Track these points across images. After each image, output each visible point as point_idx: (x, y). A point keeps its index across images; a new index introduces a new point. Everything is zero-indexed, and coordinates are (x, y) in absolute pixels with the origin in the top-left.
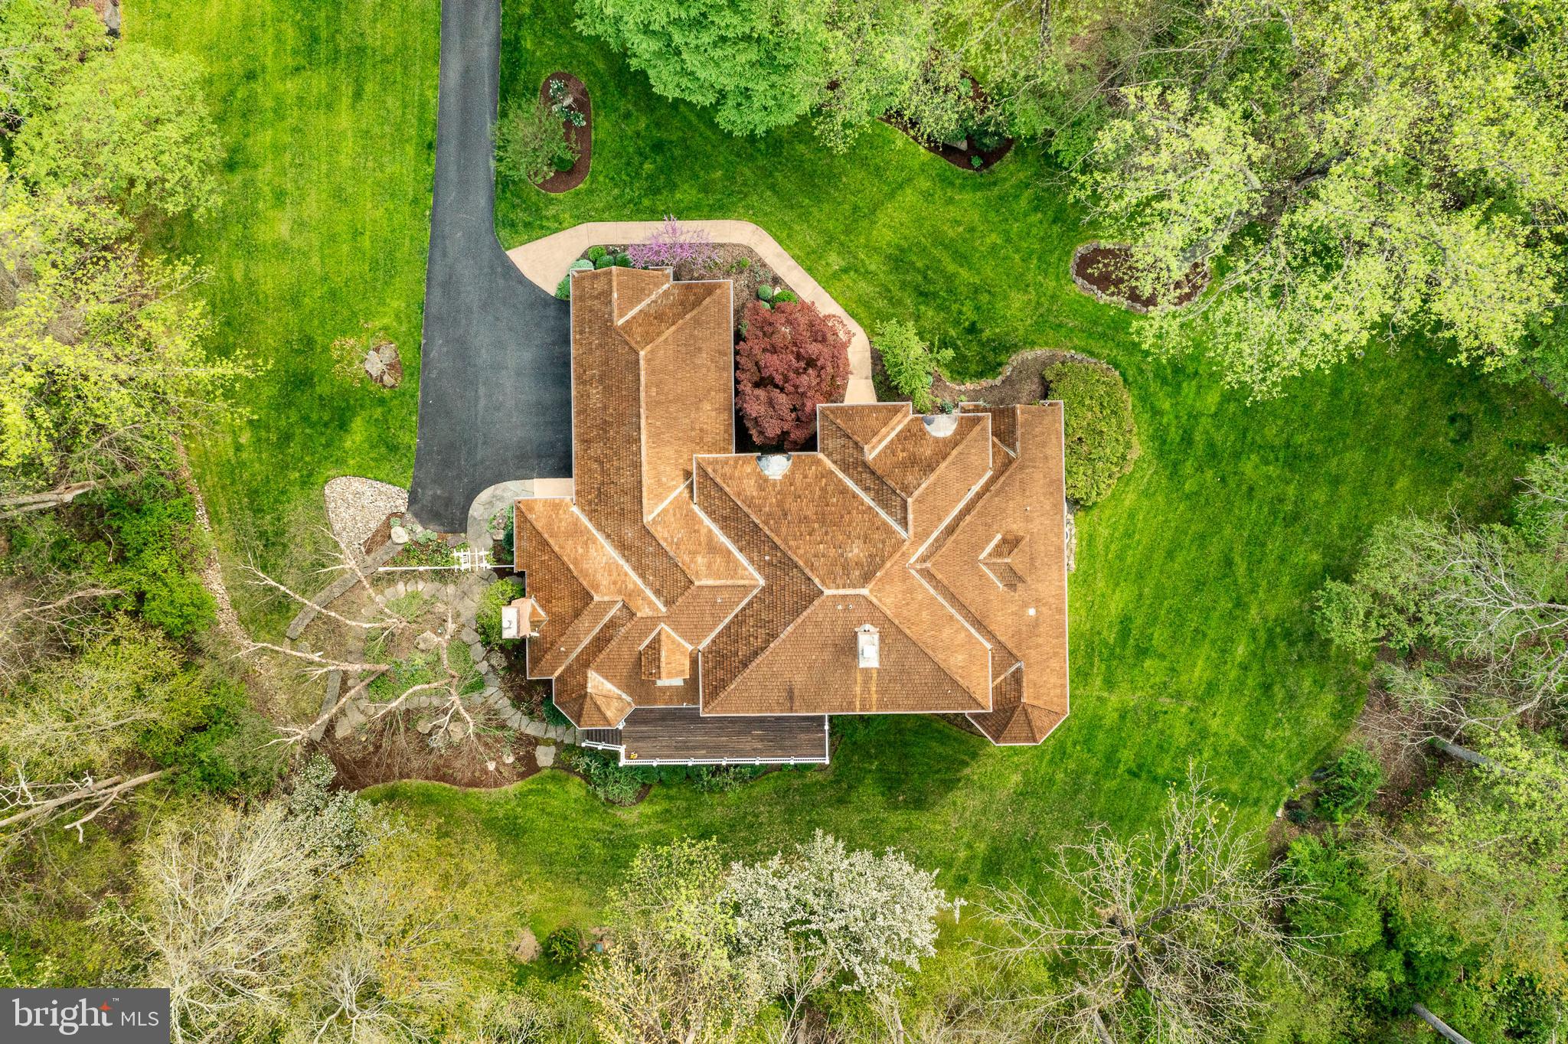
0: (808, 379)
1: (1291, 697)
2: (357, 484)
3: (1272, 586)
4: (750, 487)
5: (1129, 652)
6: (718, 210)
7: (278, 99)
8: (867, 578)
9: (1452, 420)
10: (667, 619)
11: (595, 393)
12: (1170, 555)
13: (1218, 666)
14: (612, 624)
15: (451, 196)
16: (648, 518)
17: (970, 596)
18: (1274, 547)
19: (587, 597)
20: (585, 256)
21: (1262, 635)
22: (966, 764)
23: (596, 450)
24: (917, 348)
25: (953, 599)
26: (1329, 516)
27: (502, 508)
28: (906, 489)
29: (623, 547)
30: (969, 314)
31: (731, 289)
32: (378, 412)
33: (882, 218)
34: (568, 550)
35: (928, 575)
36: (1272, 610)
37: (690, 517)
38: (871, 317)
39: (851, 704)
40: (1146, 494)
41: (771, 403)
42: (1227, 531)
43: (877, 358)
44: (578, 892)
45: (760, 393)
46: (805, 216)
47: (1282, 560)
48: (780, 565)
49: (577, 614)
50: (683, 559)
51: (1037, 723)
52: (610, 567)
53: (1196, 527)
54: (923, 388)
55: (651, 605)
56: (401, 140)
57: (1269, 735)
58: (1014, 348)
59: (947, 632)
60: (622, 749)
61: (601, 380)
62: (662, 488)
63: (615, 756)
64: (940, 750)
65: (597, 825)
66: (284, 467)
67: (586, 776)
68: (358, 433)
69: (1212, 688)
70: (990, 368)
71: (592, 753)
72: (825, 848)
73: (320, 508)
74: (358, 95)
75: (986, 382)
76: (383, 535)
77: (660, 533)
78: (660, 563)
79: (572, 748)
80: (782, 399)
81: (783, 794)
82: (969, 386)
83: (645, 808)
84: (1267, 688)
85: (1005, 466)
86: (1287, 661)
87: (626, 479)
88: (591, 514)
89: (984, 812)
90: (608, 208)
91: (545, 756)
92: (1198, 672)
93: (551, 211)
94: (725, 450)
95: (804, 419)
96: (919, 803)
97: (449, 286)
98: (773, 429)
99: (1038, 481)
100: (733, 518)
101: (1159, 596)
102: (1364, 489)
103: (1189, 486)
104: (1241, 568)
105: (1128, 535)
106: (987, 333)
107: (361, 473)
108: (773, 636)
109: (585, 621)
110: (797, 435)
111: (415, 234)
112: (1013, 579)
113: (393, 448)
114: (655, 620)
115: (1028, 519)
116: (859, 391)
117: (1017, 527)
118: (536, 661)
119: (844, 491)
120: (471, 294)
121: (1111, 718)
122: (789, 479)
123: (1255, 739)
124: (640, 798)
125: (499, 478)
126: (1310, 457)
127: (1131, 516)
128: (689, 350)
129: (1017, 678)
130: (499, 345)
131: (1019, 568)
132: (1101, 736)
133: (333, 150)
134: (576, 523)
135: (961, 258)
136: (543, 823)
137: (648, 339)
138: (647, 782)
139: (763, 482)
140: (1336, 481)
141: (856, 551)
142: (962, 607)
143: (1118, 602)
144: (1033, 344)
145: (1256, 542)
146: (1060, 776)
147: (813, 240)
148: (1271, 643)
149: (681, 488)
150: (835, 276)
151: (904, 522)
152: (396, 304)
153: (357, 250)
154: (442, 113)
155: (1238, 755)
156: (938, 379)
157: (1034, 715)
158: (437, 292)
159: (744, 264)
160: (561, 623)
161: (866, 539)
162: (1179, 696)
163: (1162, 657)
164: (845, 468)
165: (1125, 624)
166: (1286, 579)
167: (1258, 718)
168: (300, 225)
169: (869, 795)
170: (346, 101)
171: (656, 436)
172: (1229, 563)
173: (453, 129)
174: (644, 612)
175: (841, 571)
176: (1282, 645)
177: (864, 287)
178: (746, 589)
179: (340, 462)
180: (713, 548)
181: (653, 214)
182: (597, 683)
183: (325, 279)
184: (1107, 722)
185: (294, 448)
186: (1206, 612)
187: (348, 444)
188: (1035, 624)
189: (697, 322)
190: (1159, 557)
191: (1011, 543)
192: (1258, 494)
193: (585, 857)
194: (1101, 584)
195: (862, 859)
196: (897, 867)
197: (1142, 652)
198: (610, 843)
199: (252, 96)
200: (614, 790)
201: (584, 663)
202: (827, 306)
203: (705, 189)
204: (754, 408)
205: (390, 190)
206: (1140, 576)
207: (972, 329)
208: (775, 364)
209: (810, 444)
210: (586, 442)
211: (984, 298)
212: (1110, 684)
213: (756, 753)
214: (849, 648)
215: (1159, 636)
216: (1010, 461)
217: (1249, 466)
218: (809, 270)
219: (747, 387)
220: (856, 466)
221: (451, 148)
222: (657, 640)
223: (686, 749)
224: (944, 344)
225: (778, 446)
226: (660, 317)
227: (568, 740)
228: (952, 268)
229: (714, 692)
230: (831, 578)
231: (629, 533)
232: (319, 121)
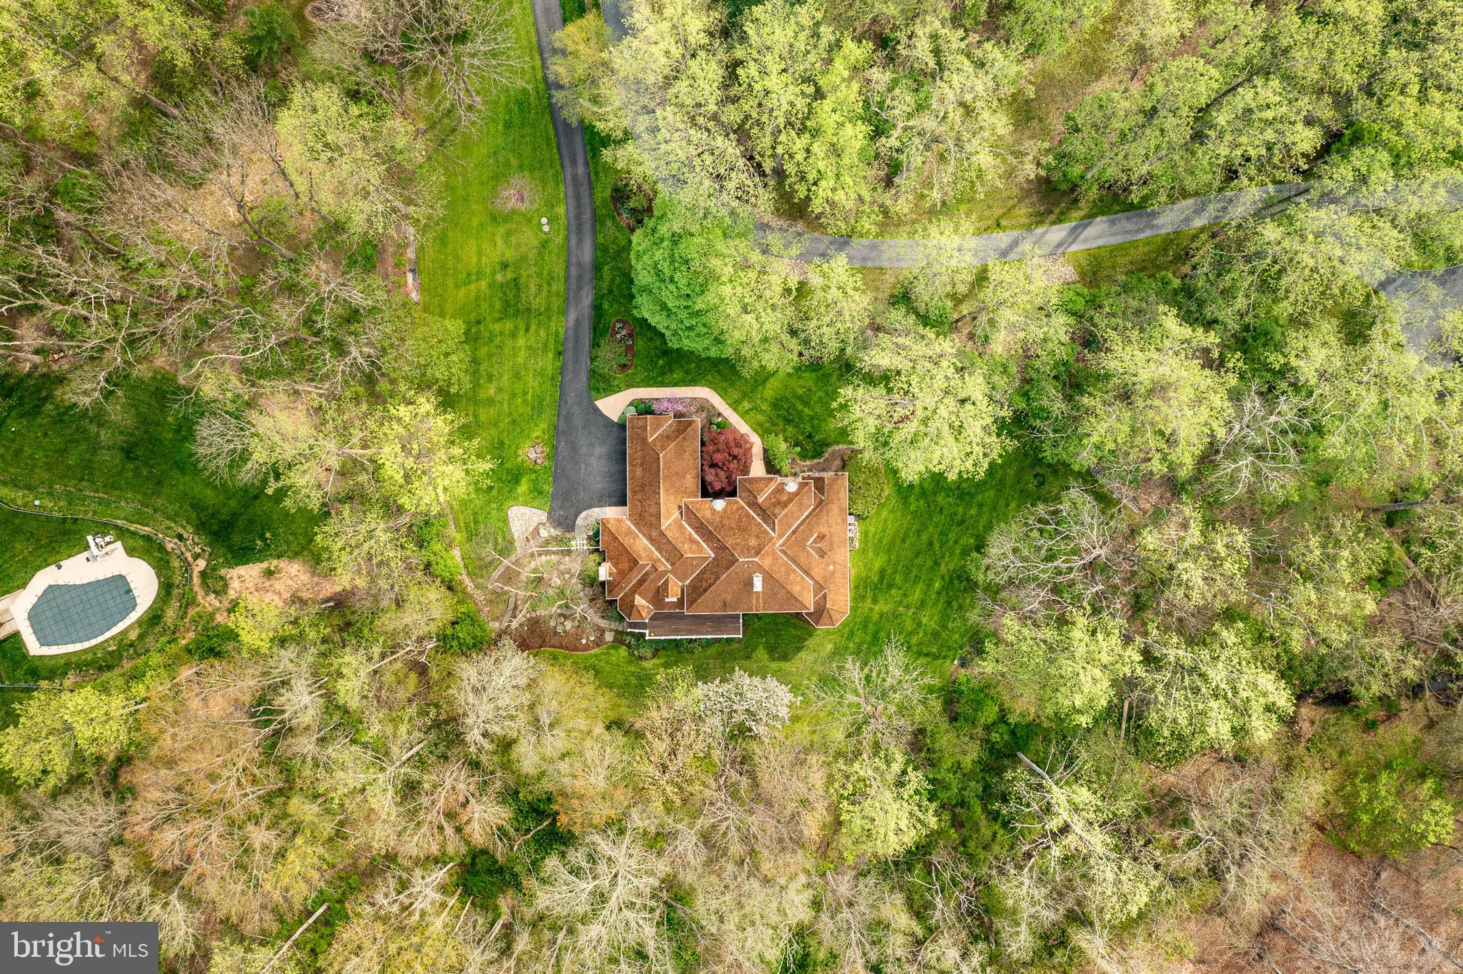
0: (734, 465)
1: (961, 607)
2: (523, 509)
3: (952, 554)
4: (708, 514)
5: (884, 586)
6: (693, 382)
7: (491, 332)
8: (757, 553)
9: (1035, 476)
10: (672, 572)
11: (639, 471)
12: (903, 541)
13: (926, 592)
14: (647, 574)
15: (569, 376)
16: (663, 528)
17: (802, 560)
18: (952, 536)
19: (636, 562)
20: (631, 404)
21: (947, 578)
22: (806, 639)
23: (639, 496)
24: (783, 446)
25: (795, 562)
26: (977, 521)
27: (592, 520)
28: (776, 516)
29: (651, 539)
30: (808, 429)
31: (698, 421)
32: (533, 476)
33: (768, 385)
34: (626, 541)
35: (784, 552)
36: (951, 567)
37: (681, 527)
38: (764, 432)
39: (751, 609)
40: (892, 511)
41: (717, 475)
42: (930, 529)
43: (765, 451)
44: (624, 701)
45: (713, 471)
46: (732, 384)
47: (956, 542)
48: (721, 548)
49: (631, 569)
50: (679, 545)
51: (834, 618)
52: (646, 549)
53: (915, 527)
54: (786, 468)
55: (665, 565)
56: (545, 349)
57: (950, 625)
58: (828, 445)
59: (792, 577)
60: (647, 632)
61: (642, 465)
62: (669, 514)
63: (643, 635)
64: (794, 632)
65: (633, 669)
66: (490, 502)
67: (629, 646)
68: (524, 487)
69: (923, 603)
70: (819, 454)
71: (632, 634)
72: (741, 677)
73: (506, 521)
74: (527, 330)
75: (816, 461)
76: (536, 531)
77: (669, 534)
78: (669, 548)
79: (621, 633)
80: (722, 473)
81: (720, 655)
82: (808, 463)
83: (656, 661)
84: (949, 603)
85: (820, 503)
86: (959, 590)
87: (653, 510)
88: (636, 525)
89: (816, 661)
90: (642, 381)
91: (609, 637)
92: (917, 595)
93: (616, 383)
94: (696, 496)
95: (732, 483)
96: (785, 657)
97: (568, 418)
98: (718, 486)
99: (835, 509)
100: (701, 528)
101: (898, 561)
102: (994, 508)
103: (912, 508)
104: (937, 546)
105: (884, 531)
106: (817, 438)
107: (525, 504)
108: (717, 578)
109: (634, 573)
110: (728, 489)
111: (551, 395)
112: (822, 554)
113: (541, 493)
114: (666, 572)
115: (829, 526)
116: (757, 469)
117: (824, 530)
118: (610, 591)
119: (748, 516)
120: (578, 421)
121: (875, 617)
122: (725, 510)
123: (944, 627)
124: (654, 656)
125: (590, 507)
126: (969, 494)
127: (885, 521)
128: (681, 451)
129: (825, 597)
130: (592, 445)
131: (825, 549)
132: (871, 626)
133: (515, 355)
134: (629, 528)
135: (806, 404)
136: (607, 668)
137: (663, 448)
138: (658, 648)
139: (713, 511)
140: (981, 506)
141: (753, 542)
142: (799, 565)
143: (879, 563)
144: (838, 443)
145: (943, 534)
146: (851, 645)
147: (736, 395)
148: (951, 581)
149: (677, 514)
150: (746, 412)
151: (774, 530)
152: (543, 426)
153: (525, 401)
154: (566, 339)
155: (936, 635)
156: (794, 460)
157: (832, 613)
158: (562, 422)
159: (704, 406)
160: (623, 574)
161: (758, 537)
162: (908, 607)
163: (900, 588)
164: (749, 505)
165: (882, 573)
166: (958, 552)
167: (944, 619)
168: (500, 390)
169: (761, 654)
170: (522, 333)
171: (666, 491)
172: (931, 543)
173: (571, 344)
174: (661, 569)
175: (747, 550)
176: (956, 582)
177: (761, 418)
178: (707, 558)
179: (516, 499)
180: (692, 541)
181: (662, 384)
182: (639, 600)
183: (510, 414)
184: (874, 619)
185: (494, 493)
186: (921, 567)
187: (519, 491)
188: (833, 573)
189: (684, 439)
190: (898, 542)
191: (821, 537)
192: (945, 512)
193: (627, 684)
194: (871, 555)
195: (756, 680)
196: (772, 683)
197: (890, 586)
198: (639, 678)
199: (479, 332)
200: (642, 651)
201: (633, 591)
202: (743, 427)
203: (687, 372)
204: (710, 478)
205: (541, 373)
206: (889, 550)
207: (810, 436)
208: (719, 457)
209: (733, 493)
210: (634, 492)
211: (816, 422)
212: (875, 601)
213: (708, 633)
214: (750, 584)
215: (898, 579)
216: (821, 501)
217: (940, 498)
218: (735, 410)
219: (706, 468)
220: (754, 504)
221: (570, 354)
222: (667, 581)
223: (677, 632)
224: (796, 445)
225: (718, 495)
226: (668, 437)
227: (620, 629)
228: (800, 407)
229: (691, 603)
230: (742, 553)
231: (654, 534)
232: (509, 343)
